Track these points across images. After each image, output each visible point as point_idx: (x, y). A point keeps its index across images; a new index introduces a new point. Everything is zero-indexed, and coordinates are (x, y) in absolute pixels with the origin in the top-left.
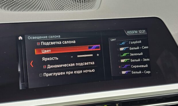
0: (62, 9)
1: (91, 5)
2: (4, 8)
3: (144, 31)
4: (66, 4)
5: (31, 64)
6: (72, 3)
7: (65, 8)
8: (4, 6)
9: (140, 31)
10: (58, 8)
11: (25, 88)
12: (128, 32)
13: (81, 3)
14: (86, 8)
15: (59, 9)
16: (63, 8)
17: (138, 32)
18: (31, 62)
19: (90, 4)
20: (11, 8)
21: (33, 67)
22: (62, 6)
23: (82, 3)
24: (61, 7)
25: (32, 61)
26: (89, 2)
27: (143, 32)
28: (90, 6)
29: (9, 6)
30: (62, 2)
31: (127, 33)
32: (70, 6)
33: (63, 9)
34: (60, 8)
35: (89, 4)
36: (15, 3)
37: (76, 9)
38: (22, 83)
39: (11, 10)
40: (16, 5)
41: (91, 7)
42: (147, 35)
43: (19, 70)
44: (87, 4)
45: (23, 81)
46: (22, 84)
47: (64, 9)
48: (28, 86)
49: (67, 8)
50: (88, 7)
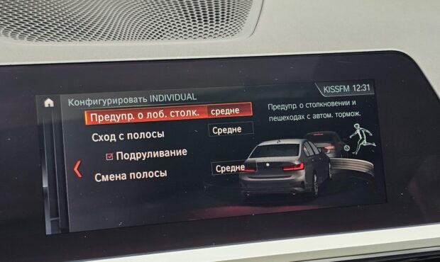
0: (159, 36)
1: (234, 28)
2: (13, 35)
3: (367, 87)
4: (168, 25)
5: (76, 169)
6: (185, 23)
7: (167, 34)
8: (20, 33)
9: (357, 88)
10: (149, 34)
11: (60, 232)
12: (325, 89)
13: (208, 22)
14: (221, 34)
15: (152, 36)
16: (161, 34)
17: (352, 88)
18: (75, 164)
19: (231, 26)
20: (29, 35)
21: (80, 176)
22: (159, 30)
23: (211, 22)
24: (157, 32)
25: (79, 162)
26: (227, 20)
27: (363, 88)
28: (230, 30)
29: (25, 30)
30: (158, 22)
31: (323, 91)
32: (180, 30)
33: (161, 36)
34: (154, 34)
35: (228, 25)
36: (41, 23)
37: (195, 36)
38: (51, 217)
39: (30, 39)
40: (43, 27)
41: (232, 32)
42: (375, 96)
43: (45, 185)
44: (222, 25)
45: (55, 214)
46: (52, 221)
47: (164, 36)
48: (68, 225)
49: (172, 35)
50: (226, 32)
